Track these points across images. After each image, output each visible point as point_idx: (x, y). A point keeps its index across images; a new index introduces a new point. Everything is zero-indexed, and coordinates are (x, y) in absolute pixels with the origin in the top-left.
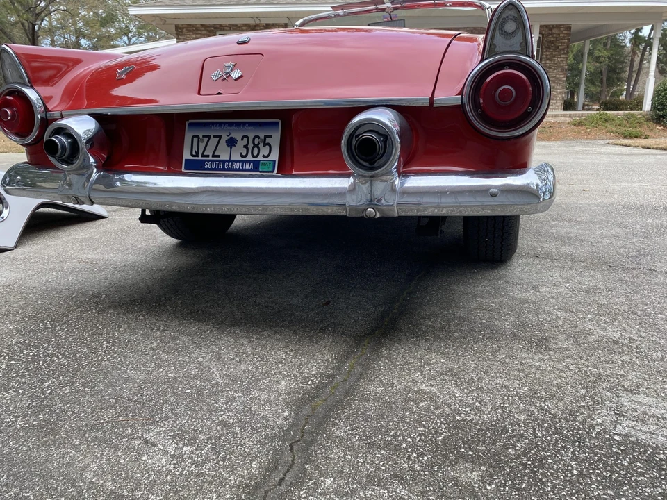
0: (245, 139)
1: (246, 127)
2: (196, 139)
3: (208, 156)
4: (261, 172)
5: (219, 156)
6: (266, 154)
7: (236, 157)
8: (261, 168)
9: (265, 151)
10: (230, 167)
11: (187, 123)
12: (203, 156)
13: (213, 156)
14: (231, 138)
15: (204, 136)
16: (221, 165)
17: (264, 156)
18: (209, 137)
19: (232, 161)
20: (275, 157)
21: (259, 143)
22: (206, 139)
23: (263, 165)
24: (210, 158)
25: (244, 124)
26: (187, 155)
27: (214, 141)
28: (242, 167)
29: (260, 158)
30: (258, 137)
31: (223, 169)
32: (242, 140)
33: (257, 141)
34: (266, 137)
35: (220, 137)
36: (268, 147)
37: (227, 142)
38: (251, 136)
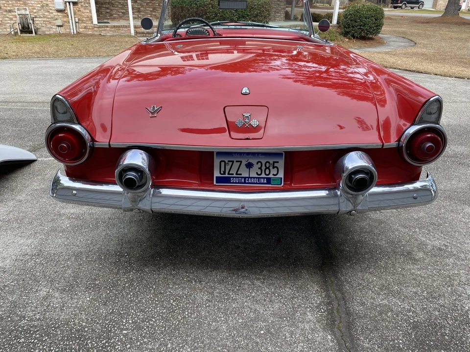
0: (259, 164)
1: (260, 156)
2: (223, 164)
3: (233, 174)
4: (272, 185)
5: (241, 174)
6: (275, 173)
7: (253, 175)
8: (272, 182)
9: (274, 171)
10: (250, 181)
11: (215, 152)
12: (229, 174)
13: (237, 174)
14: (249, 163)
15: (229, 161)
16: (243, 180)
17: (273, 175)
18: (233, 162)
19: (251, 178)
20: (281, 175)
21: (269, 166)
22: (231, 163)
23: (274, 180)
24: (235, 175)
25: (258, 154)
26: (217, 174)
27: (236, 165)
28: (259, 181)
29: (271, 176)
30: (269, 163)
31: (245, 182)
32: (257, 164)
33: (268, 165)
34: (274, 162)
35: (241, 162)
36: (276, 169)
37: (246, 165)
38: (264, 162)
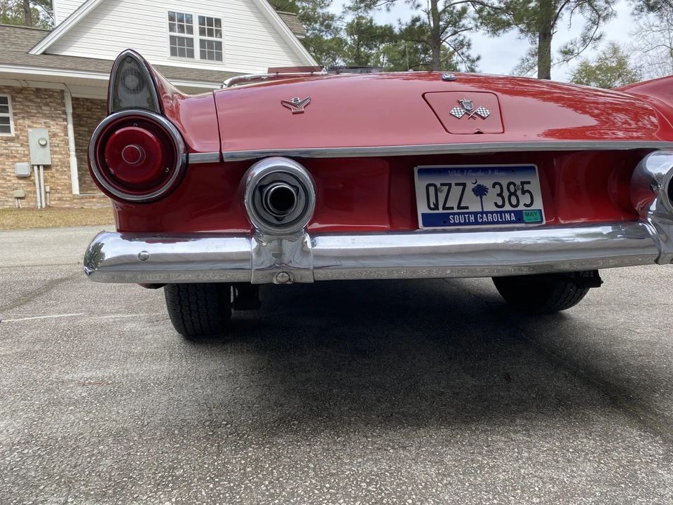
0: (497, 187)
1: (496, 173)
2: (432, 189)
3: (452, 208)
4: (526, 223)
5: (467, 208)
6: (528, 202)
7: (489, 207)
8: (525, 218)
9: (525, 199)
10: (485, 219)
11: (416, 170)
12: (444, 208)
13: (459, 207)
14: (479, 186)
15: (442, 185)
16: (472, 218)
17: (525, 205)
18: (450, 185)
19: (487, 213)
20: (538, 204)
21: (516, 191)
22: (447, 188)
23: (527, 215)
24: (456, 210)
25: (493, 169)
26: (422, 209)
27: (456, 191)
28: (501, 218)
29: (521, 207)
30: (515, 185)
31: (476, 222)
32: (494, 187)
33: (512, 188)
34: (523, 183)
35: (464, 185)
36: (527, 195)
37: (473, 190)
38: (504, 183)
